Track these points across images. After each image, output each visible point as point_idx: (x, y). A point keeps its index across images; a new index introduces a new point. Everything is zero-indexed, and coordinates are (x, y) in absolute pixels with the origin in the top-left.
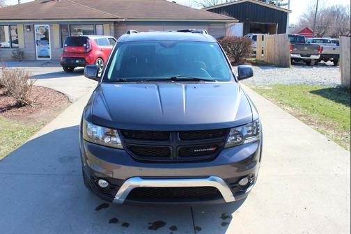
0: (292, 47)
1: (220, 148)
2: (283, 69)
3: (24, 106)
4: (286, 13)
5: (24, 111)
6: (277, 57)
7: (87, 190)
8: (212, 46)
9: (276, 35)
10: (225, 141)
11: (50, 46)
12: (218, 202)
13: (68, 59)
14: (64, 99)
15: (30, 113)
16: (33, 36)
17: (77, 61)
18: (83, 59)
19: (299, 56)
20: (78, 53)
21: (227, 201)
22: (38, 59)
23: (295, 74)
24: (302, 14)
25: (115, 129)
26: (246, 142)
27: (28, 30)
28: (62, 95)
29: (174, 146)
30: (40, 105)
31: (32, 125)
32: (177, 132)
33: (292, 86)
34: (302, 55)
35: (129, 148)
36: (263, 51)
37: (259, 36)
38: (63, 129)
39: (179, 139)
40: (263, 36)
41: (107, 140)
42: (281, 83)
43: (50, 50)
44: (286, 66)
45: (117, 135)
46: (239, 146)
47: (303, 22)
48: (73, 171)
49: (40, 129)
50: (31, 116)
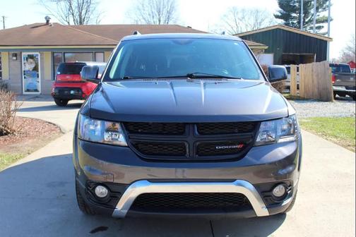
0: (335, 78)
1: (248, 146)
2: (324, 103)
3: (6, 134)
4: (326, 42)
5: (5, 140)
6: (316, 90)
7: (80, 213)
8: (236, 44)
9: (315, 63)
10: (254, 137)
11: (39, 80)
12: (246, 214)
13: (61, 90)
14: (56, 129)
15: (13, 142)
16: (19, 65)
17: (72, 92)
18: (79, 89)
19: (343, 89)
20: (74, 82)
21: (258, 215)
22: (24, 93)
23: (339, 108)
24: (346, 46)
25: (117, 122)
26: (280, 141)
27: (15, 58)
28: (52, 126)
29: (190, 141)
30: (27, 135)
31: (13, 154)
32: (194, 124)
33: (336, 119)
34: (347, 88)
35: (134, 145)
36: (298, 85)
37: (293, 67)
38: (53, 157)
39: (197, 133)
40: (298, 68)
41: (107, 137)
42: (322, 115)
43: (40, 84)
44: (328, 100)
45: (120, 130)
46: (272, 144)
47: (347, 56)
48: (64, 195)
49: (24, 157)
50: (14, 145)
